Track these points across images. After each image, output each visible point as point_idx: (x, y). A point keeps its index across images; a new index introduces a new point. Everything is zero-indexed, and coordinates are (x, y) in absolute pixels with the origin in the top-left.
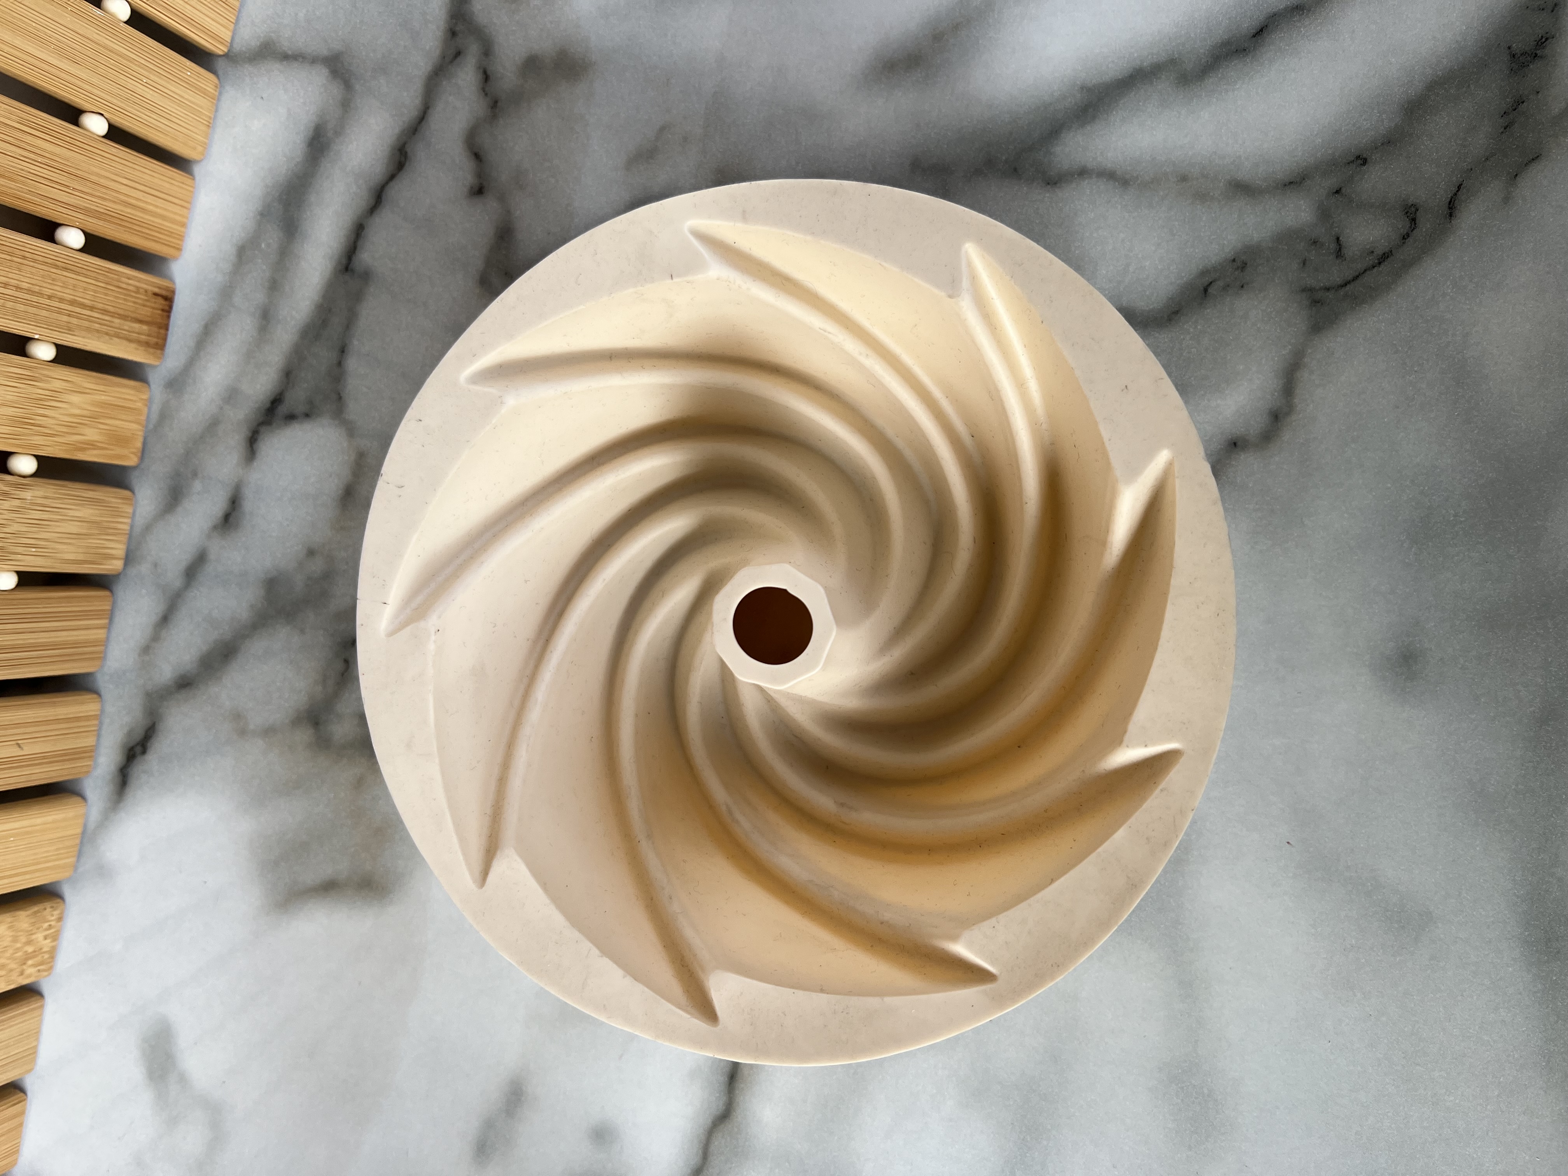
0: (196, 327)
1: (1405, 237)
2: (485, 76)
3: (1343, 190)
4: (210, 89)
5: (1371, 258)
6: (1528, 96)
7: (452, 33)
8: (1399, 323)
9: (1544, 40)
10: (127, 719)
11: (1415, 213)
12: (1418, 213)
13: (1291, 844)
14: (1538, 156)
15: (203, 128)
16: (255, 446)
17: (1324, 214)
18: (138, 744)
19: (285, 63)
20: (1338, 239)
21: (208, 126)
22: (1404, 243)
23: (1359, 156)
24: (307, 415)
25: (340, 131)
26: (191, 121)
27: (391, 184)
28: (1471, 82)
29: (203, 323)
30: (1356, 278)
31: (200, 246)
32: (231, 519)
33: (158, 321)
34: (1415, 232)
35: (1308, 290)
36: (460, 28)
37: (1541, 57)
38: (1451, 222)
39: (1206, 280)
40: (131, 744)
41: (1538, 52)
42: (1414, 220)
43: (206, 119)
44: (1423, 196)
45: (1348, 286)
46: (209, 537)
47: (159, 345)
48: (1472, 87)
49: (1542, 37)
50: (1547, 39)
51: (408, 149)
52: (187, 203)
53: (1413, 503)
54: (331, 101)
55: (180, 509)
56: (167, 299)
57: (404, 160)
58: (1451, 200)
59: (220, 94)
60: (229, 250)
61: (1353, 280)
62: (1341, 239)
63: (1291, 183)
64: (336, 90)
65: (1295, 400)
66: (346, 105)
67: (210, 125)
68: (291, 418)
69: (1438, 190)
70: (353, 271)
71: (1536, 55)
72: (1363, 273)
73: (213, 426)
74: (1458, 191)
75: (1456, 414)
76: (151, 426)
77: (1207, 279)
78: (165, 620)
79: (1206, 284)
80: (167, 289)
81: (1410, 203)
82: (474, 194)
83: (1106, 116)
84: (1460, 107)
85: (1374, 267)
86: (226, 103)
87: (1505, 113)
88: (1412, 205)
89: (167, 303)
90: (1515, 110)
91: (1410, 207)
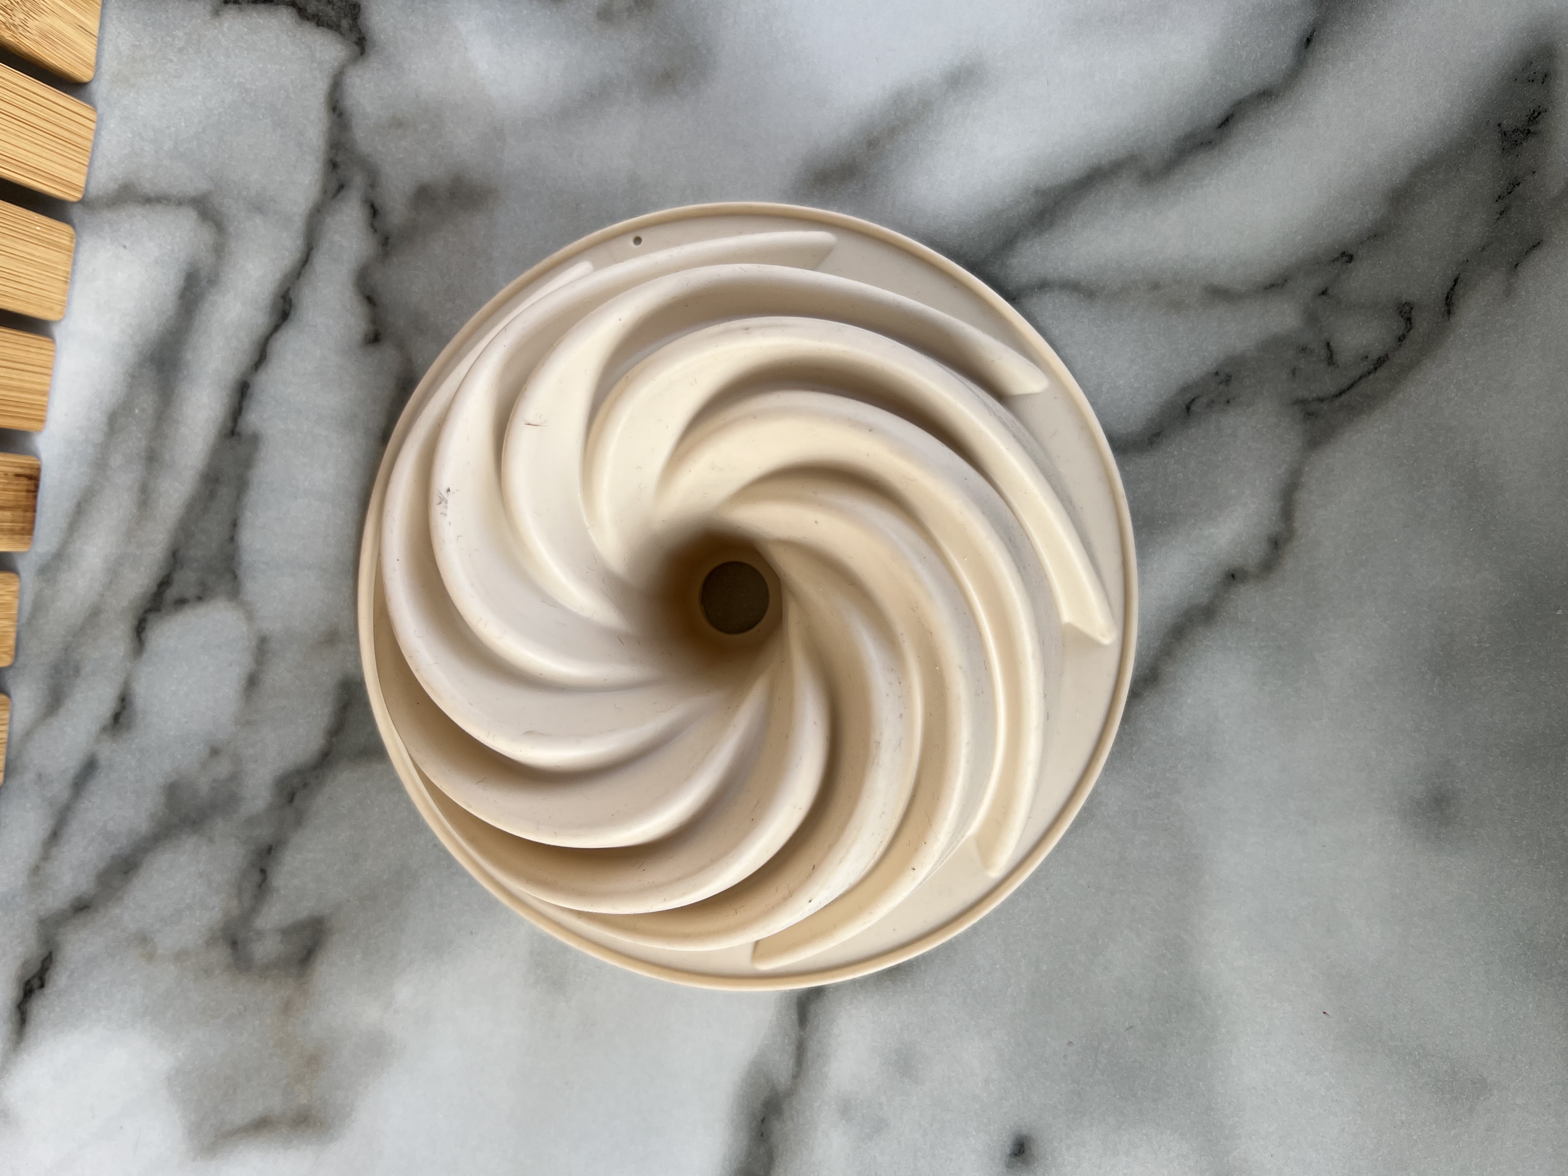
0: (68, 505)
1: (1401, 339)
2: (373, 211)
3: (1330, 291)
4: (65, 241)
5: (1365, 363)
6: (1523, 177)
7: (333, 165)
8: (1401, 433)
9: (1536, 114)
10: (20, 949)
11: (1410, 312)
12: (1413, 312)
13: (1327, 1014)
14: (1539, 243)
15: (62, 285)
16: (143, 636)
17: (1312, 318)
18: (34, 977)
19: (148, 206)
20: (1328, 345)
21: (66, 281)
22: (1400, 345)
23: (1344, 253)
24: (200, 599)
25: (214, 280)
26: (44, 280)
27: (277, 335)
28: (1460, 165)
29: (75, 501)
30: (1351, 386)
31: (66, 415)
32: (121, 720)
33: (24, 503)
34: (1411, 332)
35: (1301, 402)
36: (339, 159)
37: (1535, 133)
38: (1449, 320)
39: (1188, 397)
40: (27, 978)
41: (1531, 128)
42: (1409, 320)
43: (62, 274)
44: (1417, 292)
45: (1343, 395)
46: (98, 741)
47: (27, 529)
48: (1462, 171)
49: (1534, 111)
50: (1539, 113)
51: (292, 295)
52: (47, 370)
53: (1433, 631)
54: (202, 246)
55: (62, 711)
56: (33, 478)
57: (288, 307)
58: (1448, 295)
59: (78, 245)
60: (100, 418)
61: (1348, 389)
62: (1331, 344)
63: (1272, 286)
64: (206, 235)
65: (1295, 524)
66: (220, 250)
67: (69, 280)
68: (181, 602)
69: (1433, 286)
70: (239, 434)
71: (1529, 132)
72: (1358, 381)
73: (94, 614)
74: (1454, 286)
75: (1471, 529)
76: (24, 620)
77: (1189, 395)
78: (55, 837)
79: (1188, 401)
80: (31, 467)
81: (1404, 302)
82: (370, 343)
83: (1065, 221)
84: (1450, 193)
85: (1369, 373)
86: (84, 254)
87: (1499, 197)
88: (1406, 303)
89: (32, 482)
90: (1510, 193)
91: (1404, 305)
